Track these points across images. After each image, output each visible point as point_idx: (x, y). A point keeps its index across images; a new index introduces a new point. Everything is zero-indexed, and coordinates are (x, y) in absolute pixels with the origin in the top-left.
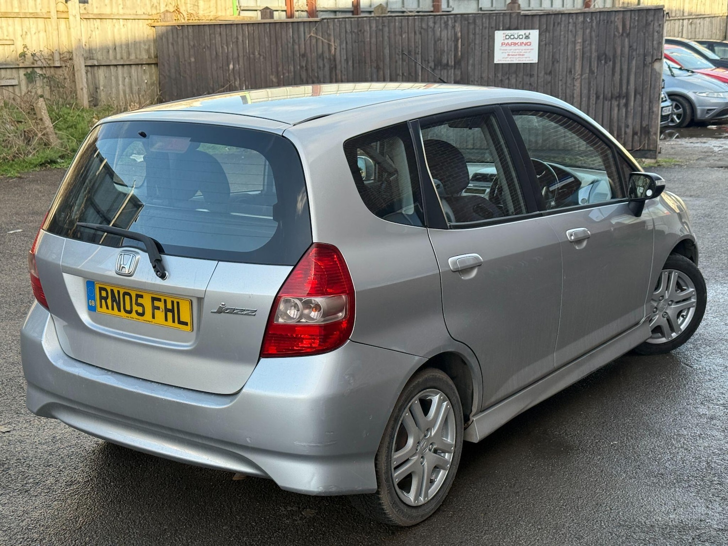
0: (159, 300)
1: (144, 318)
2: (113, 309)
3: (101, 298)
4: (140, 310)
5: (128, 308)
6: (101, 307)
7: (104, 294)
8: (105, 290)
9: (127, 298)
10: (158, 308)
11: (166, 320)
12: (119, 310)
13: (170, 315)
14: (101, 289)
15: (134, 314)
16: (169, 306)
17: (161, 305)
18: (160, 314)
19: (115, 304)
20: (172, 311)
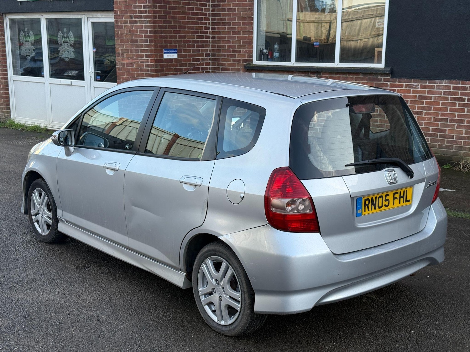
0: (397, 193)
1: (389, 207)
2: (372, 210)
3: (365, 205)
4: (387, 203)
5: (380, 205)
6: (365, 211)
7: (367, 202)
8: (368, 199)
9: (381, 199)
10: (396, 198)
11: (400, 203)
12: (375, 208)
13: (402, 199)
14: (366, 200)
15: (384, 207)
16: (402, 195)
17: (397, 196)
18: (397, 201)
19: (373, 206)
20: (403, 197)
